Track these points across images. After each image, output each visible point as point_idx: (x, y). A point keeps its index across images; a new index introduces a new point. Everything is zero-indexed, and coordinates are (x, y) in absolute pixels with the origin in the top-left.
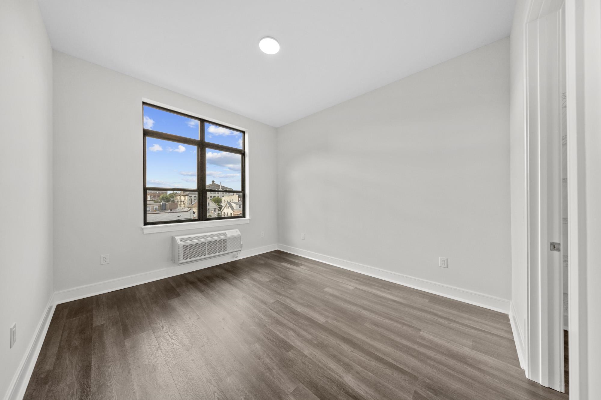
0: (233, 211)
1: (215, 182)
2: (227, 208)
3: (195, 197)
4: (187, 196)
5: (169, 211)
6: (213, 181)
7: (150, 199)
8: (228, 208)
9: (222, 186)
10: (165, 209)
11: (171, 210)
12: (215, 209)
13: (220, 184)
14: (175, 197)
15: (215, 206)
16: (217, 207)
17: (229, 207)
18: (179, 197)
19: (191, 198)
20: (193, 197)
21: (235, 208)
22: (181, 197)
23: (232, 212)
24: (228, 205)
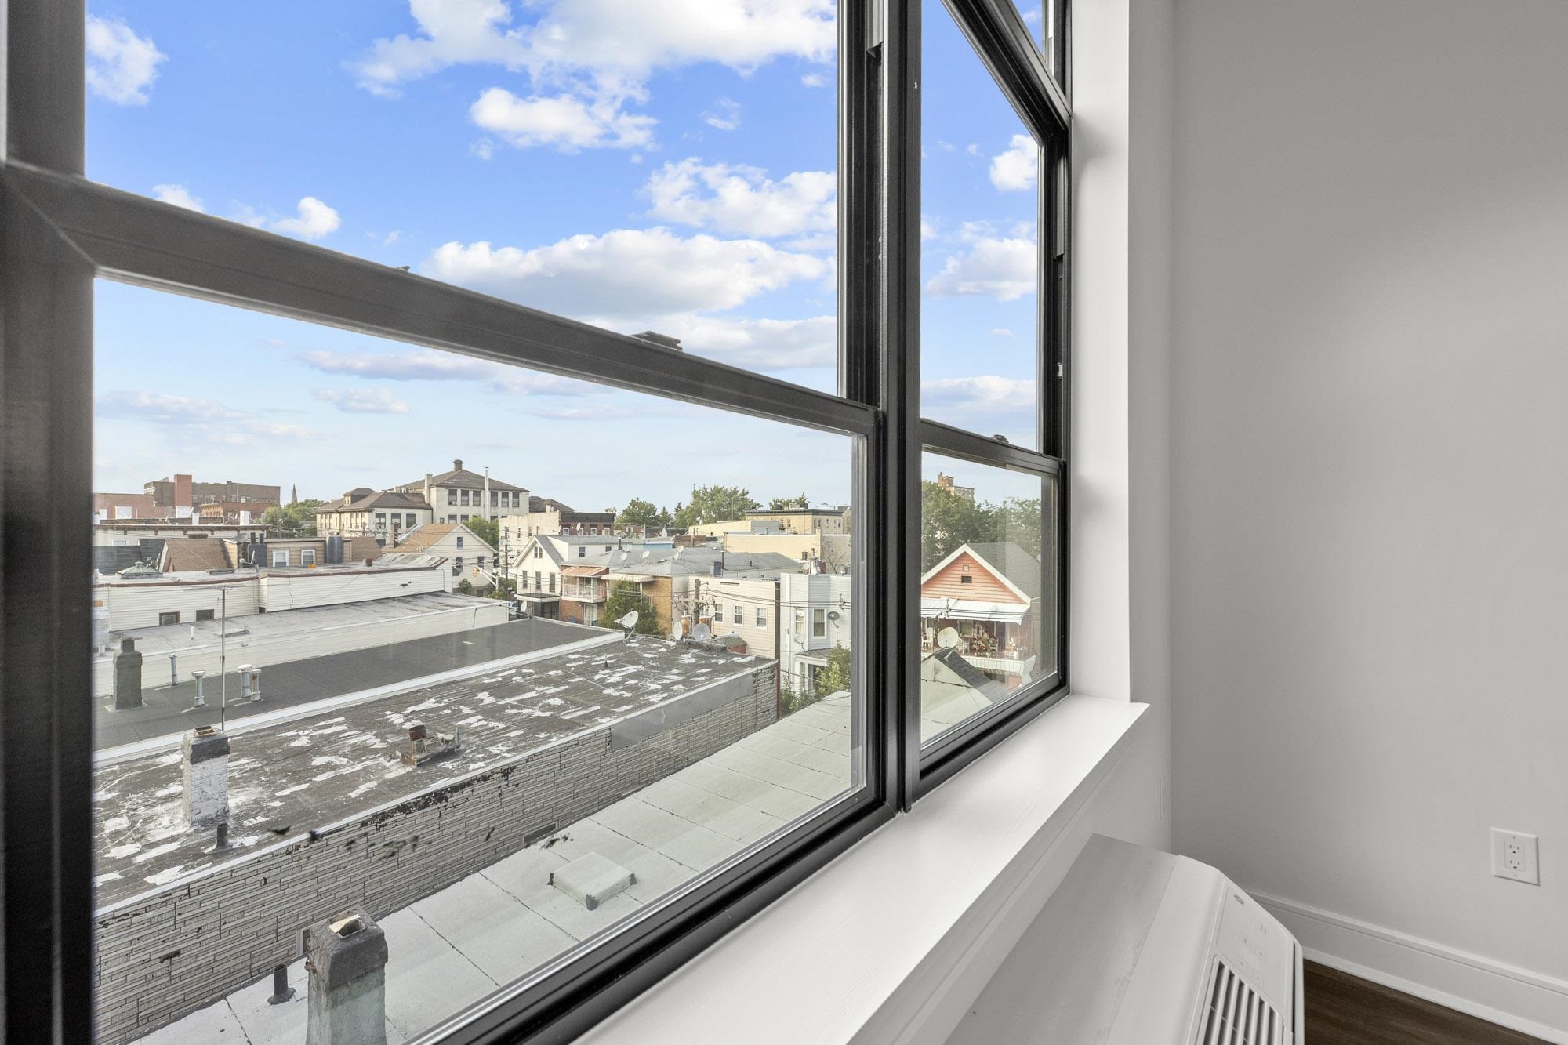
0: (563, 567)
1: (464, 467)
2: (536, 556)
3: (394, 516)
4: (366, 515)
5: (362, 566)
6: (458, 464)
7: (248, 524)
8: (541, 556)
9: (490, 479)
10: (341, 560)
11: (369, 563)
12: (481, 559)
13: (484, 475)
14: (318, 516)
15: (484, 549)
16: (487, 553)
17: (544, 553)
18: (335, 516)
19: (383, 520)
20: (388, 516)
21: (566, 557)
22: (344, 516)
23: (554, 568)
24: (539, 545)
